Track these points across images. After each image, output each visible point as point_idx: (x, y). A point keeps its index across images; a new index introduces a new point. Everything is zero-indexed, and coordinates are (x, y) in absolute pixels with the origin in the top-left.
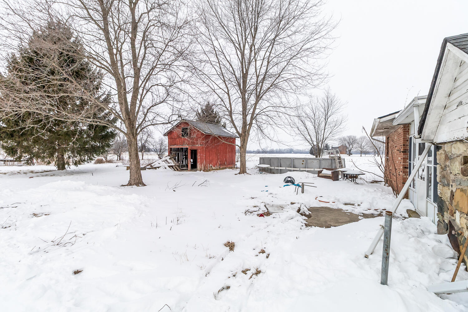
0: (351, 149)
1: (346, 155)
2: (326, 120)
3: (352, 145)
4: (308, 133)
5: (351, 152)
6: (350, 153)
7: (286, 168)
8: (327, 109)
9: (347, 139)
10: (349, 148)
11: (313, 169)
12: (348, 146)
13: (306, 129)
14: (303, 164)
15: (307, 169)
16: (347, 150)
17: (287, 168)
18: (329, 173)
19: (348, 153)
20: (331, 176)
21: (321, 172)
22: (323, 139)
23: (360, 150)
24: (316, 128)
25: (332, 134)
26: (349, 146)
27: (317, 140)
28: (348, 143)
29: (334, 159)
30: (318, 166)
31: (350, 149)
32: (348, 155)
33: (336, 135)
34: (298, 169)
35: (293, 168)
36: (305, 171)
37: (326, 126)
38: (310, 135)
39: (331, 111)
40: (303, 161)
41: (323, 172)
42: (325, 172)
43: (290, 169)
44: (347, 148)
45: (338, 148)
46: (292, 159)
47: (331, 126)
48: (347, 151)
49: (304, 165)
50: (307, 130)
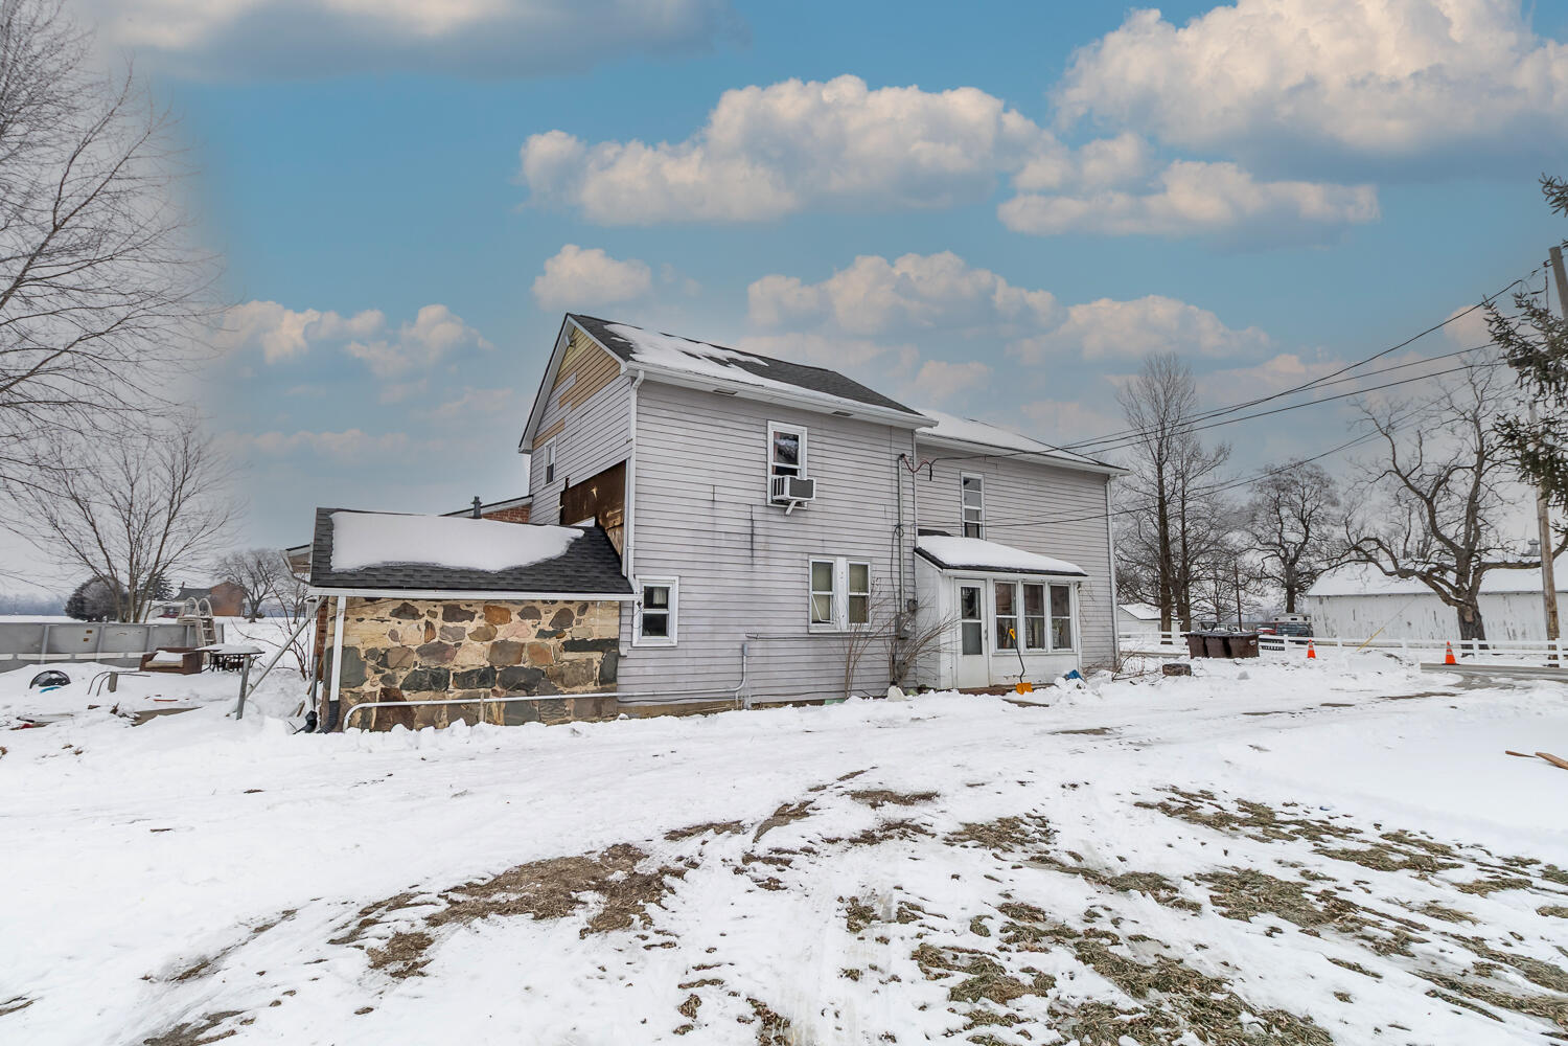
0: (260, 599)
1: (241, 619)
2: (176, 506)
3: (267, 584)
4: (100, 541)
5: (260, 608)
6: (254, 611)
7: (15, 656)
8: (179, 475)
9: (250, 560)
10: (253, 595)
11: (121, 655)
12: (249, 586)
13: (91, 528)
14: (86, 640)
15: (99, 656)
16: (246, 601)
17: (21, 657)
18: (177, 658)
19: (248, 610)
20: (181, 665)
21: (151, 659)
22: (157, 563)
23: (295, 601)
24: (131, 528)
25: (189, 551)
26: (256, 585)
27: (131, 564)
28: (252, 575)
29: (193, 626)
30: (139, 643)
31: (257, 599)
32: (248, 620)
33: (204, 556)
34: (67, 657)
35: (48, 653)
36: (94, 660)
37: (173, 526)
38: (103, 549)
39: (193, 480)
40: (90, 632)
41: (156, 658)
42: (163, 657)
43: (35, 657)
44: (244, 592)
45: (209, 591)
46: (47, 627)
47: (192, 526)
48: (244, 605)
49: (90, 644)
50: (95, 531)
